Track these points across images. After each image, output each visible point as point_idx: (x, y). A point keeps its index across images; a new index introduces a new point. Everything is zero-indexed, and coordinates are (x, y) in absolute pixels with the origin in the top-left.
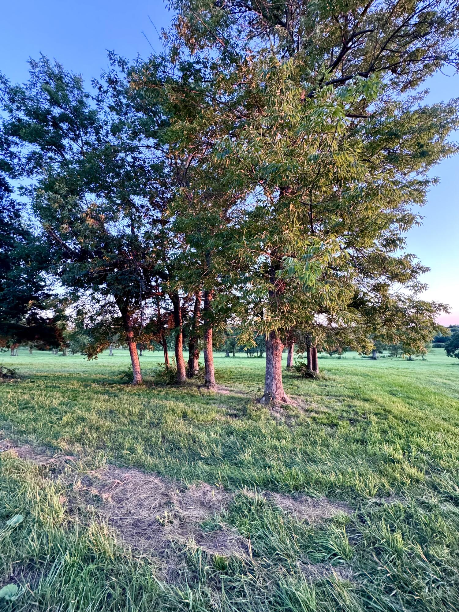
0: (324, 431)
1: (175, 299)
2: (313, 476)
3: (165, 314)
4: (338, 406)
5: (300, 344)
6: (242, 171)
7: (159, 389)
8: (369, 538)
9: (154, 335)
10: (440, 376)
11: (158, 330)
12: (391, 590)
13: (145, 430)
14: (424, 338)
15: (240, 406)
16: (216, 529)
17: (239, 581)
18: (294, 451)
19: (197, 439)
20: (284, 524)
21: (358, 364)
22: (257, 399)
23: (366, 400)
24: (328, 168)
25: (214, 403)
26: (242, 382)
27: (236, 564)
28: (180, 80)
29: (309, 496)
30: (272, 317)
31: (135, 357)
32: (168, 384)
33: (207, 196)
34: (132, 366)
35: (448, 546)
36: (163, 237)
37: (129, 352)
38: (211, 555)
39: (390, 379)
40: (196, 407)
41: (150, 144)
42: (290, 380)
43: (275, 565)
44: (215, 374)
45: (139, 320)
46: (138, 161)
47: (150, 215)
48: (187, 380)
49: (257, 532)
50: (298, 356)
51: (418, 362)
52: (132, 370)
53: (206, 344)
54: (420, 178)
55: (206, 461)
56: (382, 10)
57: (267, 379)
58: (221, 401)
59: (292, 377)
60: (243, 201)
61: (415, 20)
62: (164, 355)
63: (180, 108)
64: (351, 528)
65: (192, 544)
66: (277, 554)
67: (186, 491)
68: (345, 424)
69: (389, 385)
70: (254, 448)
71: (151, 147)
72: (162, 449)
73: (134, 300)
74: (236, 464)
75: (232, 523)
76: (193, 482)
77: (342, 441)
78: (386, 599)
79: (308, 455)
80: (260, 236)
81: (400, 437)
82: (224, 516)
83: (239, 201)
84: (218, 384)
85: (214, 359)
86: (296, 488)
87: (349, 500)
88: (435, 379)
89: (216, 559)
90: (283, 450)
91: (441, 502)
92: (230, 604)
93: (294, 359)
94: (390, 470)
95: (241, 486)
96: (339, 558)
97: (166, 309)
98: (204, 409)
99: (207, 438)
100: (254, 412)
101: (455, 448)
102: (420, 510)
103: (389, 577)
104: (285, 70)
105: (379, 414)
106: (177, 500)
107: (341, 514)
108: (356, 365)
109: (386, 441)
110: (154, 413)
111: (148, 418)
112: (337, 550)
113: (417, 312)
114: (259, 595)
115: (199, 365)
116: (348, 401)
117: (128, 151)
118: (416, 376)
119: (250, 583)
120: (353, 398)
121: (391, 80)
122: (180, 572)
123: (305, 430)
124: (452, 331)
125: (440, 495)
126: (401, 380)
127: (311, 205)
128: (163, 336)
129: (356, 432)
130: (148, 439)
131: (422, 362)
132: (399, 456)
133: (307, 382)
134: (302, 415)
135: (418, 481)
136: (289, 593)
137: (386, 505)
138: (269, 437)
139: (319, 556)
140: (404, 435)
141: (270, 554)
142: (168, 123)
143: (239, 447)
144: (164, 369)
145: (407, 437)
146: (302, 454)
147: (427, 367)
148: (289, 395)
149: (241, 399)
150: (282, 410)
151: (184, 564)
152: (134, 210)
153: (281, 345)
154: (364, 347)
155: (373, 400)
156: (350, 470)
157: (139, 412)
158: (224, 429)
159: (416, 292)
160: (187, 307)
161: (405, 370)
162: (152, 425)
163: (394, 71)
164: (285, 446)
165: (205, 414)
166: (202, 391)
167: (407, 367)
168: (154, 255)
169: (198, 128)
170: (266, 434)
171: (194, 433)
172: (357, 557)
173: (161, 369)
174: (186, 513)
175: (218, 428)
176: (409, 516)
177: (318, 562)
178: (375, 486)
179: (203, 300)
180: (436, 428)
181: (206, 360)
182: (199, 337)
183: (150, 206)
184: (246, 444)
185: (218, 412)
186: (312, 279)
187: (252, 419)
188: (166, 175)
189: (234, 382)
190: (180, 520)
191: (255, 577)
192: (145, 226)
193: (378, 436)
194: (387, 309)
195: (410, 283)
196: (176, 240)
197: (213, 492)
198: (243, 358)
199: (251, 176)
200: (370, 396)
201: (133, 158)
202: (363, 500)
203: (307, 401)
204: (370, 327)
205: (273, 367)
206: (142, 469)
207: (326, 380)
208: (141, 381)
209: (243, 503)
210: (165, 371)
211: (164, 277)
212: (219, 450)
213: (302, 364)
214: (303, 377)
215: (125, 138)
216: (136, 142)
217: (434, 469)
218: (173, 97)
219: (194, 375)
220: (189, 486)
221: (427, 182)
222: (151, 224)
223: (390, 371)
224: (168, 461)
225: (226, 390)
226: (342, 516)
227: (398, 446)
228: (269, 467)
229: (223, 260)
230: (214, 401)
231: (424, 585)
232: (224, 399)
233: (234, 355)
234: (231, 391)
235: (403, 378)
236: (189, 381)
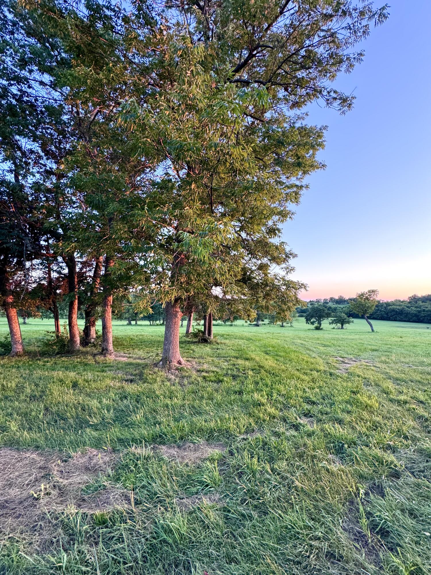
0: (210, 387)
1: (71, 263)
2: (197, 425)
3: (57, 279)
4: (225, 365)
5: (198, 312)
6: (149, 140)
7: (46, 359)
8: (235, 466)
9: (42, 300)
10: (300, 338)
11: (47, 295)
12: (246, 500)
13: (24, 405)
14: (289, 309)
15: (137, 372)
16: (99, 489)
17: (119, 530)
18: (183, 406)
19: (86, 407)
20: (167, 470)
21: (245, 330)
22: (155, 364)
23: (247, 359)
24: (226, 158)
25: (110, 370)
26: (142, 348)
27: (117, 516)
28: (85, 20)
29: (192, 442)
30: (170, 287)
31: (15, 326)
32: (58, 353)
33: (113, 158)
34: (10, 336)
35: (286, 460)
36: (57, 193)
37: (6, 319)
38: (91, 515)
39: (266, 342)
40: (89, 376)
41: (44, 80)
42: (188, 345)
43: (155, 507)
44: (113, 342)
45: (23, 283)
46: (27, 97)
47: (41, 164)
48: (81, 348)
49: (141, 483)
50: (196, 324)
51: (287, 328)
52: (9, 339)
53: (104, 311)
54: (298, 183)
55: (95, 427)
56: (282, 33)
57: (165, 345)
58: (117, 367)
59: (189, 342)
60: (152, 171)
61: (303, 52)
62: (54, 323)
63: (84, 50)
64: (222, 462)
65: (72, 509)
66: (158, 497)
67: (70, 459)
68: (228, 380)
69: (265, 346)
70: (146, 408)
71: (46, 85)
72: (43, 423)
73: (15, 260)
74: (127, 426)
75: (118, 480)
76: (78, 449)
77: (225, 393)
78: (240, 509)
79: (195, 409)
80: (162, 208)
81: (267, 386)
82: (109, 476)
83: (148, 170)
84: (116, 351)
85: (113, 328)
86: (181, 438)
87: (223, 440)
88: (296, 341)
89: (96, 517)
90: (173, 407)
91: (287, 430)
92: (107, 553)
93: (193, 326)
94: (257, 412)
95: (129, 445)
96: (210, 488)
97: (59, 273)
98: (98, 377)
99: (99, 405)
100: (150, 376)
101: (301, 390)
102: (273, 438)
103: (245, 492)
104: (196, 54)
105: (255, 369)
106: (58, 471)
107: (216, 452)
108: (244, 331)
109: (257, 390)
110: (37, 385)
111: (29, 391)
112: (209, 482)
113: (287, 289)
114: (137, 536)
115: (96, 333)
116: (234, 361)
117: (13, 79)
118: (284, 339)
119: (129, 529)
120: (237, 358)
121: (284, 96)
122: (54, 540)
123: (194, 387)
124: (311, 304)
125: (287, 425)
126: (274, 342)
127: (211, 188)
128: (54, 303)
129: (235, 385)
130: (26, 414)
131: (290, 328)
132: (264, 401)
133: (202, 347)
134: (194, 374)
135: (274, 417)
136: (165, 526)
137: (250, 439)
138: (162, 397)
139: (194, 490)
140: (270, 384)
141: (151, 499)
142: (69, 64)
143: (131, 410)
144: (53, 338)
145: (272, 385)
146: (190, 408)
147: (292, 332)
148: (185, 359)
149: (138, 365)
150: (177, 372)
151: (60, 530)
152: (19, 153)
153: (180, 313)
154: (249, 316)
155: (252, 359)
156: (227, 416)
157: (17, 386)
158: (118, 394)
159: (287, 273)
160: (85, 272)
161: (278, 335)
162: (33, 398)
163: (286, 90)
164: (175, 403)
165: (99, 382)
166: (97, 359)
167: (279, 332)
168: (44, 211)
169: (105, 81)
170: (159, 395)
171: (83, 401)
172: (224, 483)
173: (49, 338)
174: (67, 481)
175: (112, 394)
176: (265, 444)
177: (193, 495)
178: (244, 426)
179: (103, 266)
180: (292, 377)
181: (104, 327)
182: (97, 304)
183: (43, 154)
184: (139, 406)
185: (113, 378)
186: (204, 254)
187: (148, 383)
188: (65, 123)
189: (133, 349)
190: (60, 489)
191: (135, 522)
192: (34, 176)
193: (251, 387)
194: (266, 285)
195: (284, 265)
196: (74, 199)
197: (100, 455)
198: (145, 325)
199: (157, 147)
200: (250, 356)
201: (20, 90)
202: (234, 438)
203: (200, 363)
204: (254, 299)
205: (171, 334)
206: (16, 447)
207: (218, 344)
208: (22, 352)
209: (130, 460)
210: (54, 340)
211: (57, 237)
212: (110, 415)
213: (199, 331)
214: (199, 342)
215: (9, 63)
216: (25, 73)
217: (286, 407)
218: (75, 35)
219: (90, 343)
220: (73, 454)
221: (302, 186)
222: (42, 175)
223: (268, 335)
224: (50, 433)
225: (124, 357)
226: (217, 454)
227: (264, 393)
228: (159, 424)
229: (125, 227)
230: (110, 368)
231: (268, 491)
232: (121, 365)
233: (136, 323)
234: (130, 357)
235: (276, 340)
236: (84, 349)
